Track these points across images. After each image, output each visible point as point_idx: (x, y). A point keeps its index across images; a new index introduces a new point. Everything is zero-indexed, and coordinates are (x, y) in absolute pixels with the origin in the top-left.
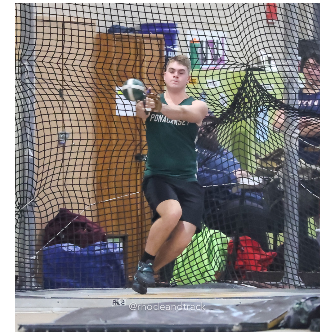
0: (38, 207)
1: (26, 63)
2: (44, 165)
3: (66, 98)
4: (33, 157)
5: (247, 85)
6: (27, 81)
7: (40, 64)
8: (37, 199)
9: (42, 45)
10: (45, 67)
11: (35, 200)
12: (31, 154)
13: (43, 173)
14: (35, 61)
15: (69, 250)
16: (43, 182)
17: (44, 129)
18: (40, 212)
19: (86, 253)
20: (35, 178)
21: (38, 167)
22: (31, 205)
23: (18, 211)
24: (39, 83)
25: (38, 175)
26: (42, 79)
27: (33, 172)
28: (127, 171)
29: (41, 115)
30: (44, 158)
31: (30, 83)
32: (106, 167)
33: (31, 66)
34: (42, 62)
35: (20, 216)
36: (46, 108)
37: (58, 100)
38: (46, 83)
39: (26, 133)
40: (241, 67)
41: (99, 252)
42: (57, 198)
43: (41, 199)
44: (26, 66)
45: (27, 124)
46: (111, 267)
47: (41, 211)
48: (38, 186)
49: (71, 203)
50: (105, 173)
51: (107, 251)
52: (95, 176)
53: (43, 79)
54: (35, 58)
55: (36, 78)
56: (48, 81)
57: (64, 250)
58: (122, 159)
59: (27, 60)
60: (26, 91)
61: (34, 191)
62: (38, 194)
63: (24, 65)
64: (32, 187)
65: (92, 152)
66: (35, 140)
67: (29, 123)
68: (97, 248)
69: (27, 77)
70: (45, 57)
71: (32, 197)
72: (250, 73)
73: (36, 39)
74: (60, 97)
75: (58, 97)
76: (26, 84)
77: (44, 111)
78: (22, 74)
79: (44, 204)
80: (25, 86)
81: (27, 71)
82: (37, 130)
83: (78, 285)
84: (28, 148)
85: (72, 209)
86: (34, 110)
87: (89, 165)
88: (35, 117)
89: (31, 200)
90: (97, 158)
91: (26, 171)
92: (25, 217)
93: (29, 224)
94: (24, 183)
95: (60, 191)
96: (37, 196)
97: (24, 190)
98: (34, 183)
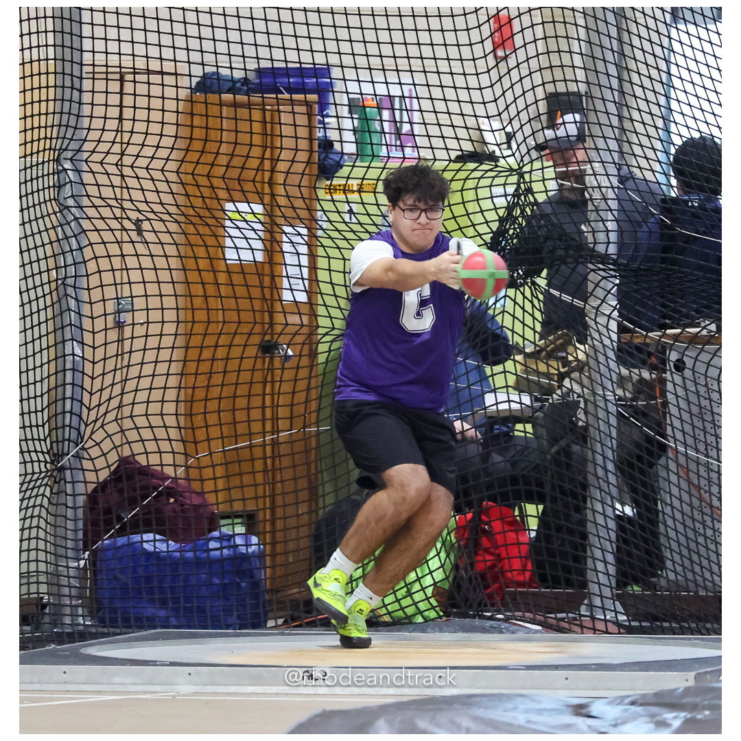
0: (92, 459)
1: (68, 165)
2: (103, 374)
3: (150, 237)
4: (83, 358)
5: (519, 212)
6: (71, 202)
7: (97, 168)
8: (91, 443)
9: (103, 130)
10: (108, 174)
11: (86, 446)
12: (78, 351)
13: (101, 390)
14: (86, 161)
15: (157, 550)
16: (103, 409)
17: (104, 300)
18: (96, 471)
19: (190, 555)
20: (86, 401)
21: (93, 378)
22: (77, 456)
23: (53, 470)
24: (96, 207)
25: (91, 394)
26: (101, 198)
27: (83, 388)
28: (245, 377)
29: (99, 272)
30: (105, 359)
31: (75, 207)
32: (205, 367)
33: (78, 171)
34: (101, 163)
35: (57, 479)
36: (109, 256)
37: (132, 242)
38: (109, 206)
39: (69, 310)
40: (507, 176)
41: (218, 553)
42: (132, 442)
43: (98, 444)
44: (69, 171)
45: (70, 291)
46: (243, 584)
47: (97, 468)
48: (93, 416)
49: (160, 452)
50: (202, 381)
51: (234, 552)
52: (182, 386)
53: (103, 199)
54: (85, 155)
55: (88, 196)
56: (113, 203)
57: (145, 549)
58: (236, 352)
59: (71, 160)
60: (68, 223)
61: (83, 426)
62: (92, 433)
63: (65, 170)
64: (81, 419)
65: (176, 335)
66: (87, 323)
67: (74, 287)
68: (213, 545)
69: (70, 194)
70: (108, 153)
71: (80, 440)
72: (523, 189)
73: (91, 117)
74: (138, 234)
75: (134, 235)
76: (67, 207)
77: (104, 264)
78: (60, 187)
79: (104, 455)
80: (65, 212)
81: (71, 181)
82: (91, 303)
83: (173, 621)
84: (72, 339)
85: (162, 465)
86: (85, 262)
87: (170, 361)
88: (87, 276)
89: (77, 446)
90: (187, 348)
91: (69, 388)
92: (66, 482)
93: (74, 495)
94: (64, 413)
95: (137, 428)
96: (90, 437)
97: (64, 427)
98: (85, 411)
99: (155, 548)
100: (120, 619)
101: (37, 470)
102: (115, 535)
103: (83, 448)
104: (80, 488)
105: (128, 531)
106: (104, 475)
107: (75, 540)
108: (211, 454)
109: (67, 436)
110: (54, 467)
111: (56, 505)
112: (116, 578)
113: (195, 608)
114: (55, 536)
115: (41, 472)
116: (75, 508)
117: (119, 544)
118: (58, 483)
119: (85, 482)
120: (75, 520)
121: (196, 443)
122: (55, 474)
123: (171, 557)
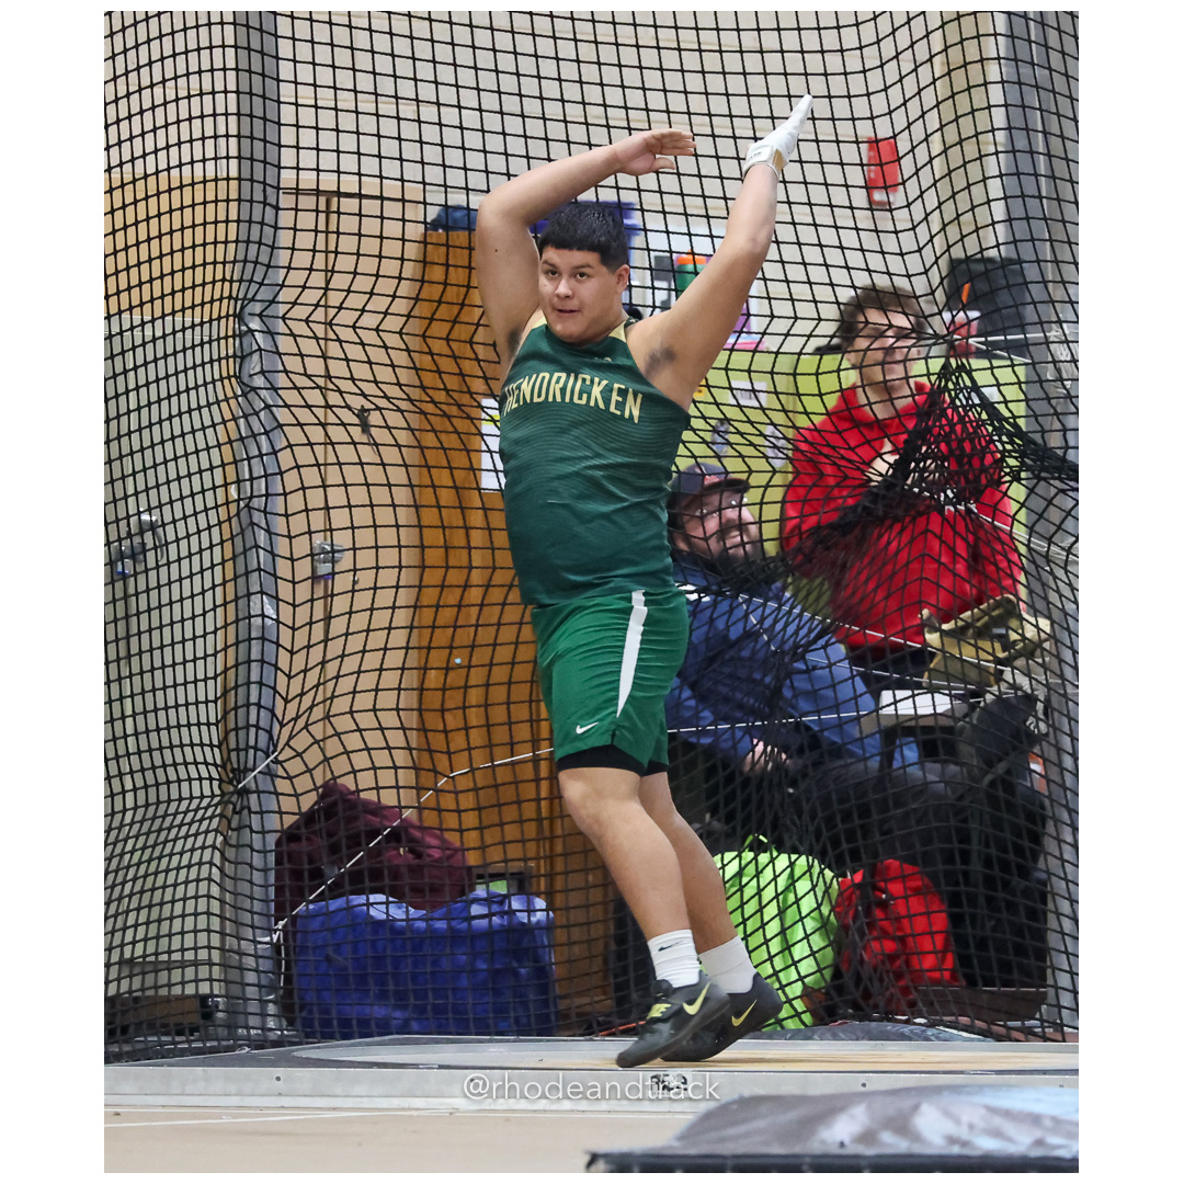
0: (290, 778)
1: (255, 324)
2: (309, 647)
3: (381, 436)
4: (277, 620)
6: (259, 381)
7: (299, 328)
8: (288, 753)
9: (311, 269)
10: (316, 338)
11: (280, 758)
12: (270, 611)
13: (305, 671)
14: (283, 318)
15: (391, 917)
16: (307, 701)
17: (310, 533)
18: (297, 795)
19: (441, 925)
20: (282, 688)
21: (292, 653)
22: (267, 772)
23: (232, 793)
24: (298, 389)
25: (289, 677)
26: (306, 375)
27: (277, 668)
29: (303, 488)
30: (310, 624)
31: (266, 388)
33: (271, 333)
34: (307, 321)
35: (238, 809)
36: (318, 465)
37: (354, 443)
38: (319, 387)
39: (257, 547)
40: (929, 346)
41: (484, 923)
42: (352, 752)
43: (299, 755)
44: (256, 333)
45: (259, 518)
46: (523, 971)
47: (299, 792)
48: (291, 713)
49: (395, 768)
51: (509, 921)
53: (309, 377)
54: (284, 308)
55: (285, 371)
56: (324, 383)
57: (372, 917)
59: (261, 315)
60: (257, 414)
61: (276, 727)
62: (291, 737)
63: (251, 331)
64: (274, 715)
66: (283, 568)
67: (265, 512)
68: (478, 909)
69: (258, 369)
70: (316, 307)
71: (271, 748)
73: (293, 249)
74: (363, 431)
75: (356, 432)
76: (254, 389)
78: (243, 357)
79: (309, 771)
80: (251, 395)
81: (260, 349)
82: (290, 537)
83: (415, 1025)
84: (262, 593)
85: (397, 787)
86: (281, 473)
88: (285, 494)
89: (268, 757)
91: (255, 667)
92: (250, 812)
93: (263, 832)
94: (248, 705)
95: (359, 730)
96: (287, 744)
97: (248, 727)
98: (280, 703)
99: (387, 913)
100: (335, 1023)
101: (207, 792)
102: (327, 893)
103: (276, 761)
104: (273, 822)
105: (347, 887)
106: (308, 802)
107: (266, 901)
108: (473, 770)
109: (252, 743)
110: (231, 789)
111: (238, 846)
112: (328, 959)
113: (450, 1007)
114: (235, 894)
115: (213, 796)
116: (264, 852)
117: (332, 908)
118: (239, 813)
119: (281, 813)
120: (265, 870)
121: (449, 753)
122: (234, 798)
123: (410, 928)
